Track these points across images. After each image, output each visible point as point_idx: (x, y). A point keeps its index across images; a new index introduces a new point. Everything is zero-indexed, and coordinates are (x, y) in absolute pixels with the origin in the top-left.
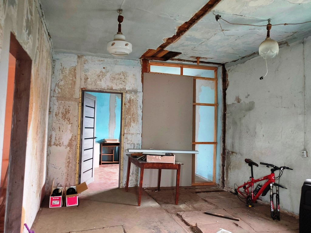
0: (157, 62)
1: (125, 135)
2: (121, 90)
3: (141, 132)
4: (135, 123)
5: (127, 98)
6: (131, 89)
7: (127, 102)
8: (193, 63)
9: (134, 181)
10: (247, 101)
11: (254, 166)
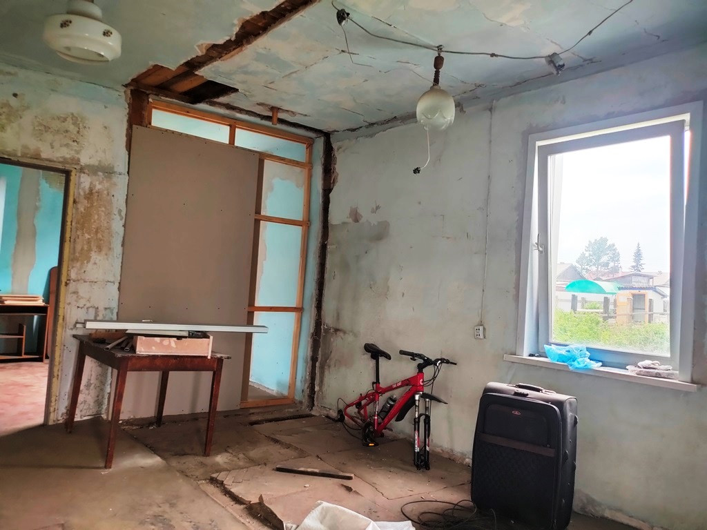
0: (171, 103)
1: (72, 286)
2: (65, 161)
3: (119, 279)
4: (103, 253)
5: (82, 186)
6: (94, 162)
7: (82, 198)
8: (262, 119)
9: (92, 404)
10: (374, 220)
11: (382, 360)
